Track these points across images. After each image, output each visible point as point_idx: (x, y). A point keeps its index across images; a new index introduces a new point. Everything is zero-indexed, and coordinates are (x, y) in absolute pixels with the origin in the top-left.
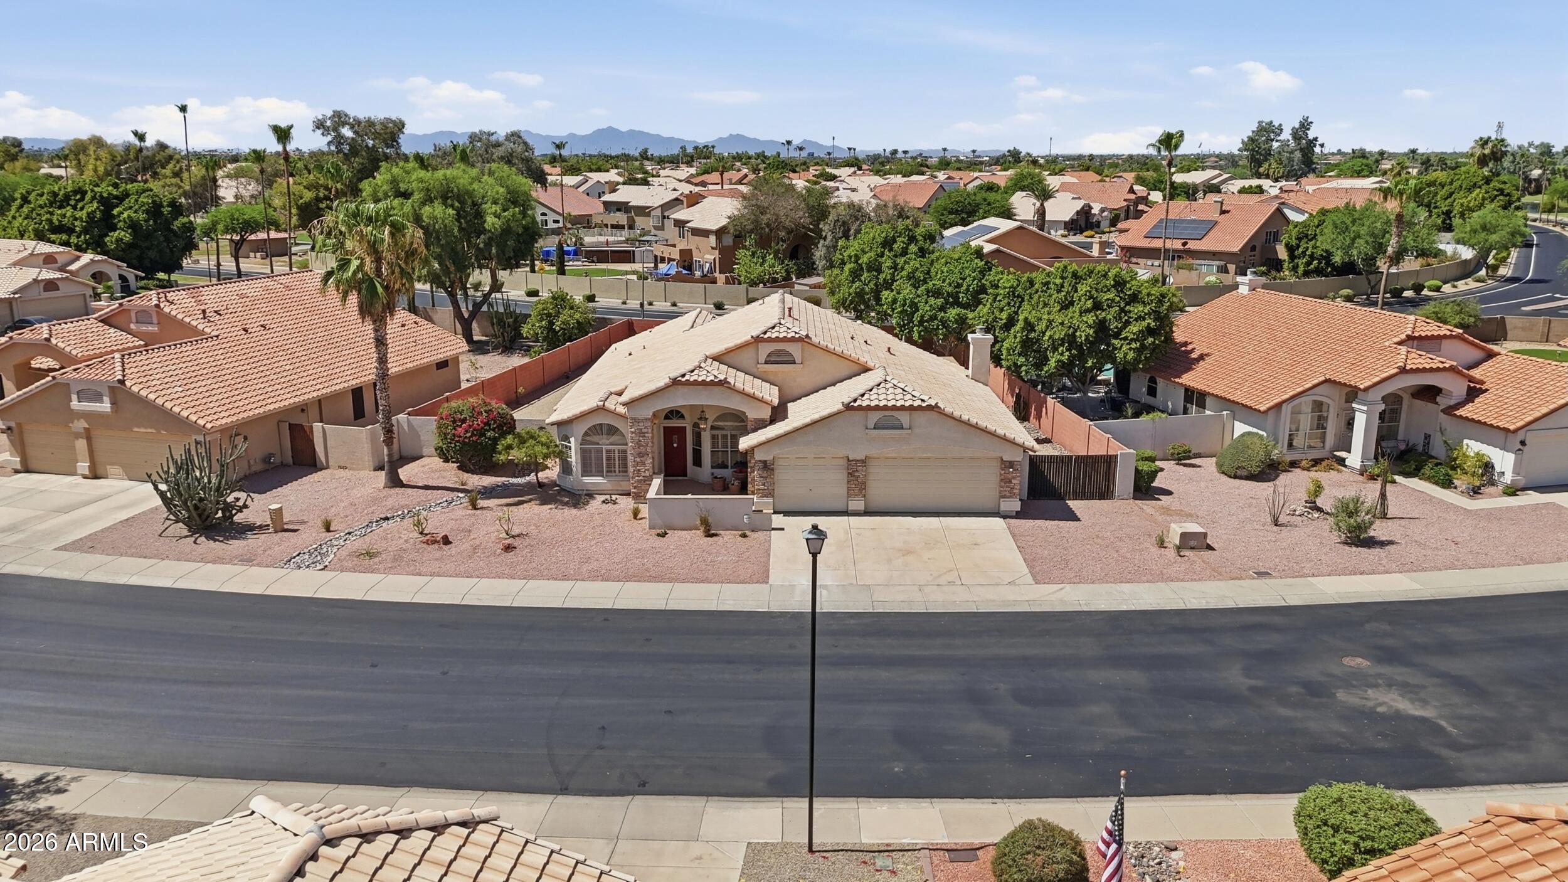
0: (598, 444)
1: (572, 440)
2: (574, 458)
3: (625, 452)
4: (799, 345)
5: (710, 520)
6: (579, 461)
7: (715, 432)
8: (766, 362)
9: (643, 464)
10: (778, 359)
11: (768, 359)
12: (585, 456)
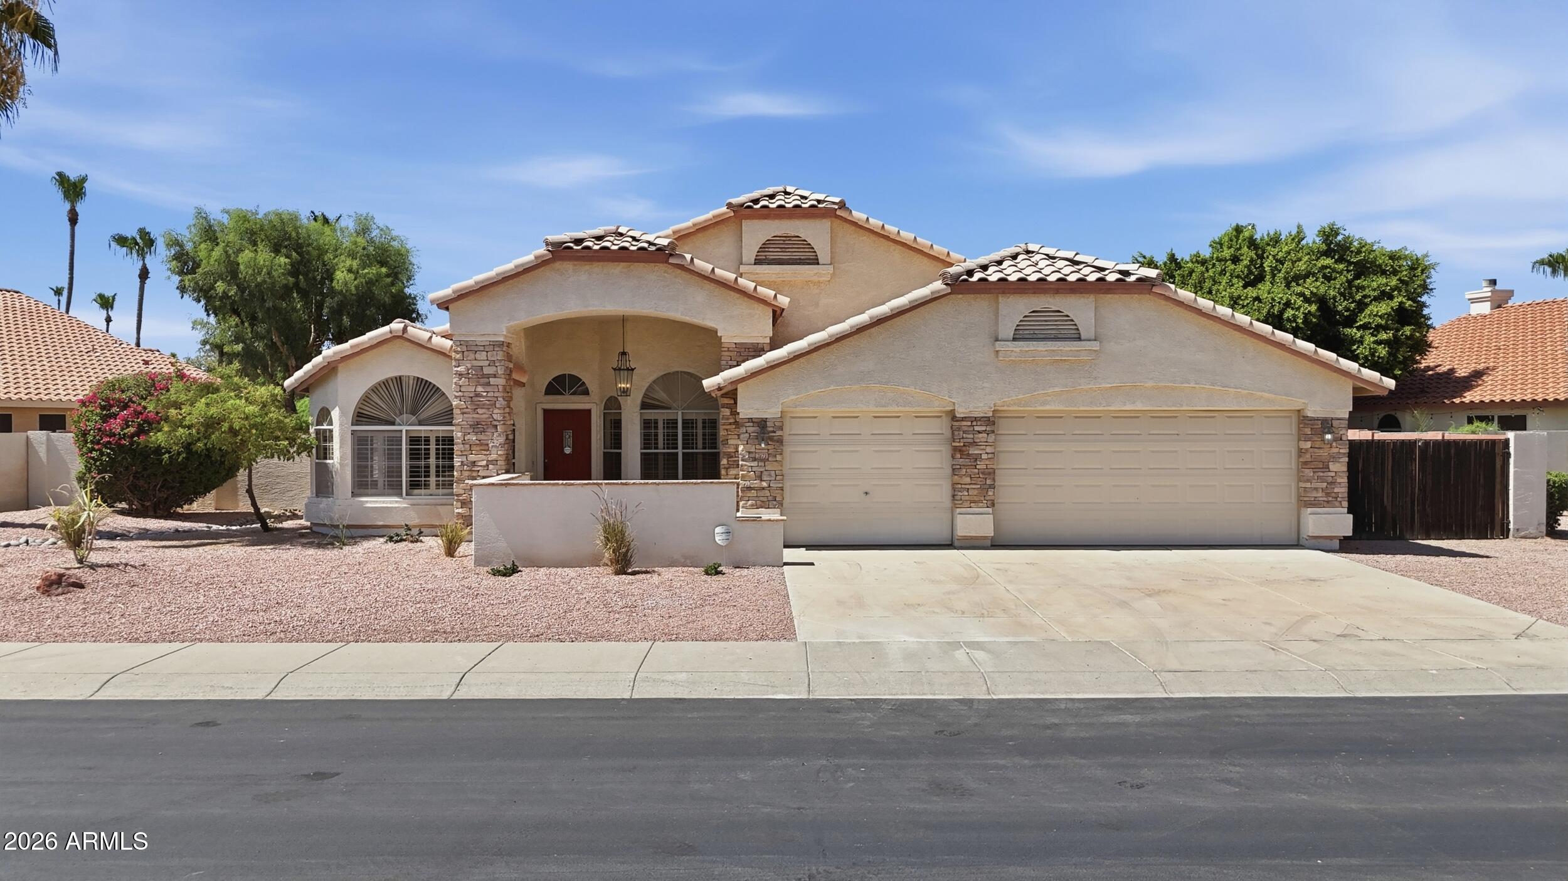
0: (393, 424)
1: (335, 414)
2: (340, 455)
3: (450, 440)
4: (825, 225)
5: (631, 532)
6: (349, 461)
7: (651, 414)
8: (758, 262)
9: (484, 447)
10: (784, 256)
11: (762, 256)
12: (361, 448)
